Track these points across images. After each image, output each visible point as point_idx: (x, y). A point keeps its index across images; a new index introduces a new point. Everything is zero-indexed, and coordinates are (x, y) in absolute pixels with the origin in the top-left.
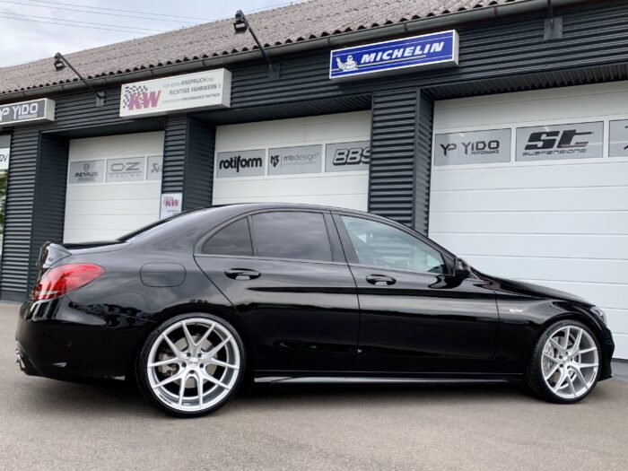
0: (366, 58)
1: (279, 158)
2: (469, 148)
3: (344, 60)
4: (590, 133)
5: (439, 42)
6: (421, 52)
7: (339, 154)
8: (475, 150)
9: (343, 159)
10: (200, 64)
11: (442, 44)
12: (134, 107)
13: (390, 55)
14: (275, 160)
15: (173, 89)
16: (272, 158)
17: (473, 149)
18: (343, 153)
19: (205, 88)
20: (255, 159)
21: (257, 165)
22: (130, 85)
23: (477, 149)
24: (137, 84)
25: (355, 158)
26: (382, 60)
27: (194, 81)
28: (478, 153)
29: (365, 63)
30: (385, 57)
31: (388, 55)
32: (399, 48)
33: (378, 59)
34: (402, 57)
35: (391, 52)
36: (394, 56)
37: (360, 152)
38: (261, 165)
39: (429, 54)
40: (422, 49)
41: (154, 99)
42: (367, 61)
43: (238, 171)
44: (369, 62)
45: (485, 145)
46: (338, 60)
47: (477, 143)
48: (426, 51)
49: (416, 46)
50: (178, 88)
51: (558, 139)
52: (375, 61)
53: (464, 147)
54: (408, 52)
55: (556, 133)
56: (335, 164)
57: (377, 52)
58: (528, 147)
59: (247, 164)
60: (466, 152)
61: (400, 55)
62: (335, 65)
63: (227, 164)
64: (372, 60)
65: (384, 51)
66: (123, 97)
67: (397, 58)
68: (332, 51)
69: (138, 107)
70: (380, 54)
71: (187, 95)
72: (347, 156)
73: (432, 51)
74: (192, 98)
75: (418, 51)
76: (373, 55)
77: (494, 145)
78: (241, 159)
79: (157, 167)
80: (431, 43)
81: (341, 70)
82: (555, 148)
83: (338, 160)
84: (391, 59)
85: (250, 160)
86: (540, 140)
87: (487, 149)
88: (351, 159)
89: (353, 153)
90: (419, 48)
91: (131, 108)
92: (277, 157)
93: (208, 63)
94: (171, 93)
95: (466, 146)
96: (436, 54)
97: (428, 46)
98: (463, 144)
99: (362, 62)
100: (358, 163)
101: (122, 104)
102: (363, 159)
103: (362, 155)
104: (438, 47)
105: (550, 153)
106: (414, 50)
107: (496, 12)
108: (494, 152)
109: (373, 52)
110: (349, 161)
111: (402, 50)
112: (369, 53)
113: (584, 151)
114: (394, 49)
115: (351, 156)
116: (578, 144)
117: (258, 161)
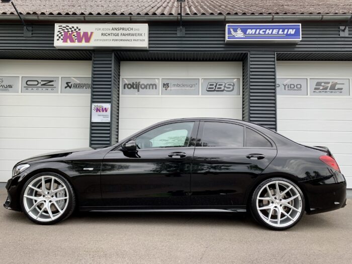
0: (249, 31)
1: (169, 85)
2: (287, 87)
3: (235, 30)
4: (343, 84)
5: (293, 29)
6: (282, 33)
7: (210, 85)
8: (289, 88)
9: (213, 88)
10: (128, 18)
11: (294, 30)
12: (68, 40)
13: (265, 32)
14: (166, 86)
15: (104, 32)
16: (164, 84)
17: (288, 87)
18: (213, 85)
19: (133, 35)
20: (151, 84)
21: (153, 88)
22: (64, 25)
23: (291, 88)
24: (71, 25)
25: (221, 88)
26: (259, 34)
27: (123, 29)
28: (291, 90)
29: (249, 34)
30: (261, 32)
31: (263, 32)
32: (270, 29)
33: (257, 33)
34: (272, 34)
35: (265, 30)
36: (267, 33)
37: (224, 85)
38: (156, 88)
39: (287, 35)
40: (283, 31)
41: (87, 37)
42: (250, 33)
43: (138, 91)
44: (252, 34)
45: (294, 86)
46: (232, 30)
47: (291, 85)
48: (285, 33)
49: (279, 29)
50: (109, 32)
51: (329, 85)
52: (255, 34)
53: (284, 86)
54: (275, 31)
55: (329, 83)
56: (208, 91)
57: (256, 29)
58: (315, 89)
59: (146, 87)
60: (285, 89)
61: (270, 33)
62: (230, 33)
63: (129, 86)
64: (253, 33)
65: (260, 29)
66: (56, 33)
67: (268, 34)
68: (227, 24)
69: (72, 41)
70: (258, 30)
71: (117, 38)
72: (216, 86)
73: (289, 33)
74: (121, 40)
75: (281, 32)
76: (254, 31)
77: (299, 86)
78: (141, 84)
79: (70, 84)
80: (288, 29)
81: (234, 36)
82: (328, 90)
83: (209, 88)
84: (265, 34)
85: (148, 84)
86: (322, 86)
87: (295, 88)
88: (218, 88)
89: (219, 85)
90: (281, 30)
91: (65, 40)
92: (168, 84)
93: (133, 18)
94: (102, 34)
95: (285, 86)
96: (290, 35)
97: (286, 30)
98: (283, 85)
99: (247, 33)
100: (223, 91)
101: (56, 38)
102: (226, 89)
103: (225, 87)
104: (292, 32)
105: (326, 92)
106: (279, 31)
107: (322, 18)
108: (299, 90)
109: (254, 29)
110: (216, 89)
111: (271, 30)
112: (252, 29)
113: (341, 92)
114: (266, 29)
115: (218, 86)
116: (338, 89)
117: (154, 86)
